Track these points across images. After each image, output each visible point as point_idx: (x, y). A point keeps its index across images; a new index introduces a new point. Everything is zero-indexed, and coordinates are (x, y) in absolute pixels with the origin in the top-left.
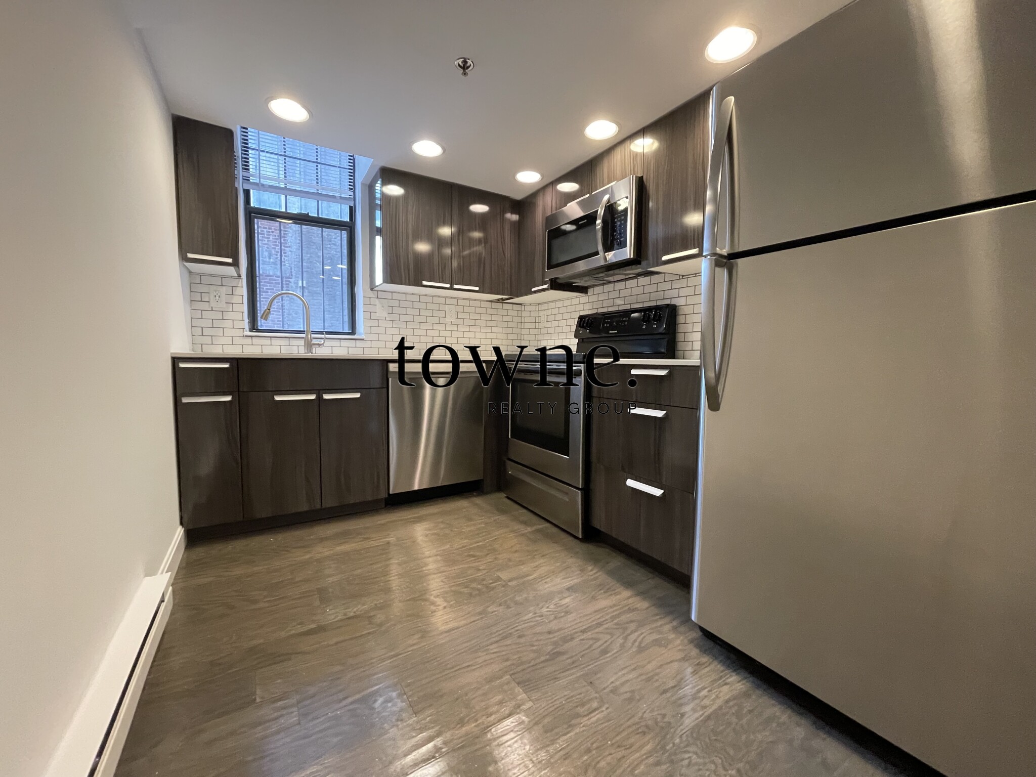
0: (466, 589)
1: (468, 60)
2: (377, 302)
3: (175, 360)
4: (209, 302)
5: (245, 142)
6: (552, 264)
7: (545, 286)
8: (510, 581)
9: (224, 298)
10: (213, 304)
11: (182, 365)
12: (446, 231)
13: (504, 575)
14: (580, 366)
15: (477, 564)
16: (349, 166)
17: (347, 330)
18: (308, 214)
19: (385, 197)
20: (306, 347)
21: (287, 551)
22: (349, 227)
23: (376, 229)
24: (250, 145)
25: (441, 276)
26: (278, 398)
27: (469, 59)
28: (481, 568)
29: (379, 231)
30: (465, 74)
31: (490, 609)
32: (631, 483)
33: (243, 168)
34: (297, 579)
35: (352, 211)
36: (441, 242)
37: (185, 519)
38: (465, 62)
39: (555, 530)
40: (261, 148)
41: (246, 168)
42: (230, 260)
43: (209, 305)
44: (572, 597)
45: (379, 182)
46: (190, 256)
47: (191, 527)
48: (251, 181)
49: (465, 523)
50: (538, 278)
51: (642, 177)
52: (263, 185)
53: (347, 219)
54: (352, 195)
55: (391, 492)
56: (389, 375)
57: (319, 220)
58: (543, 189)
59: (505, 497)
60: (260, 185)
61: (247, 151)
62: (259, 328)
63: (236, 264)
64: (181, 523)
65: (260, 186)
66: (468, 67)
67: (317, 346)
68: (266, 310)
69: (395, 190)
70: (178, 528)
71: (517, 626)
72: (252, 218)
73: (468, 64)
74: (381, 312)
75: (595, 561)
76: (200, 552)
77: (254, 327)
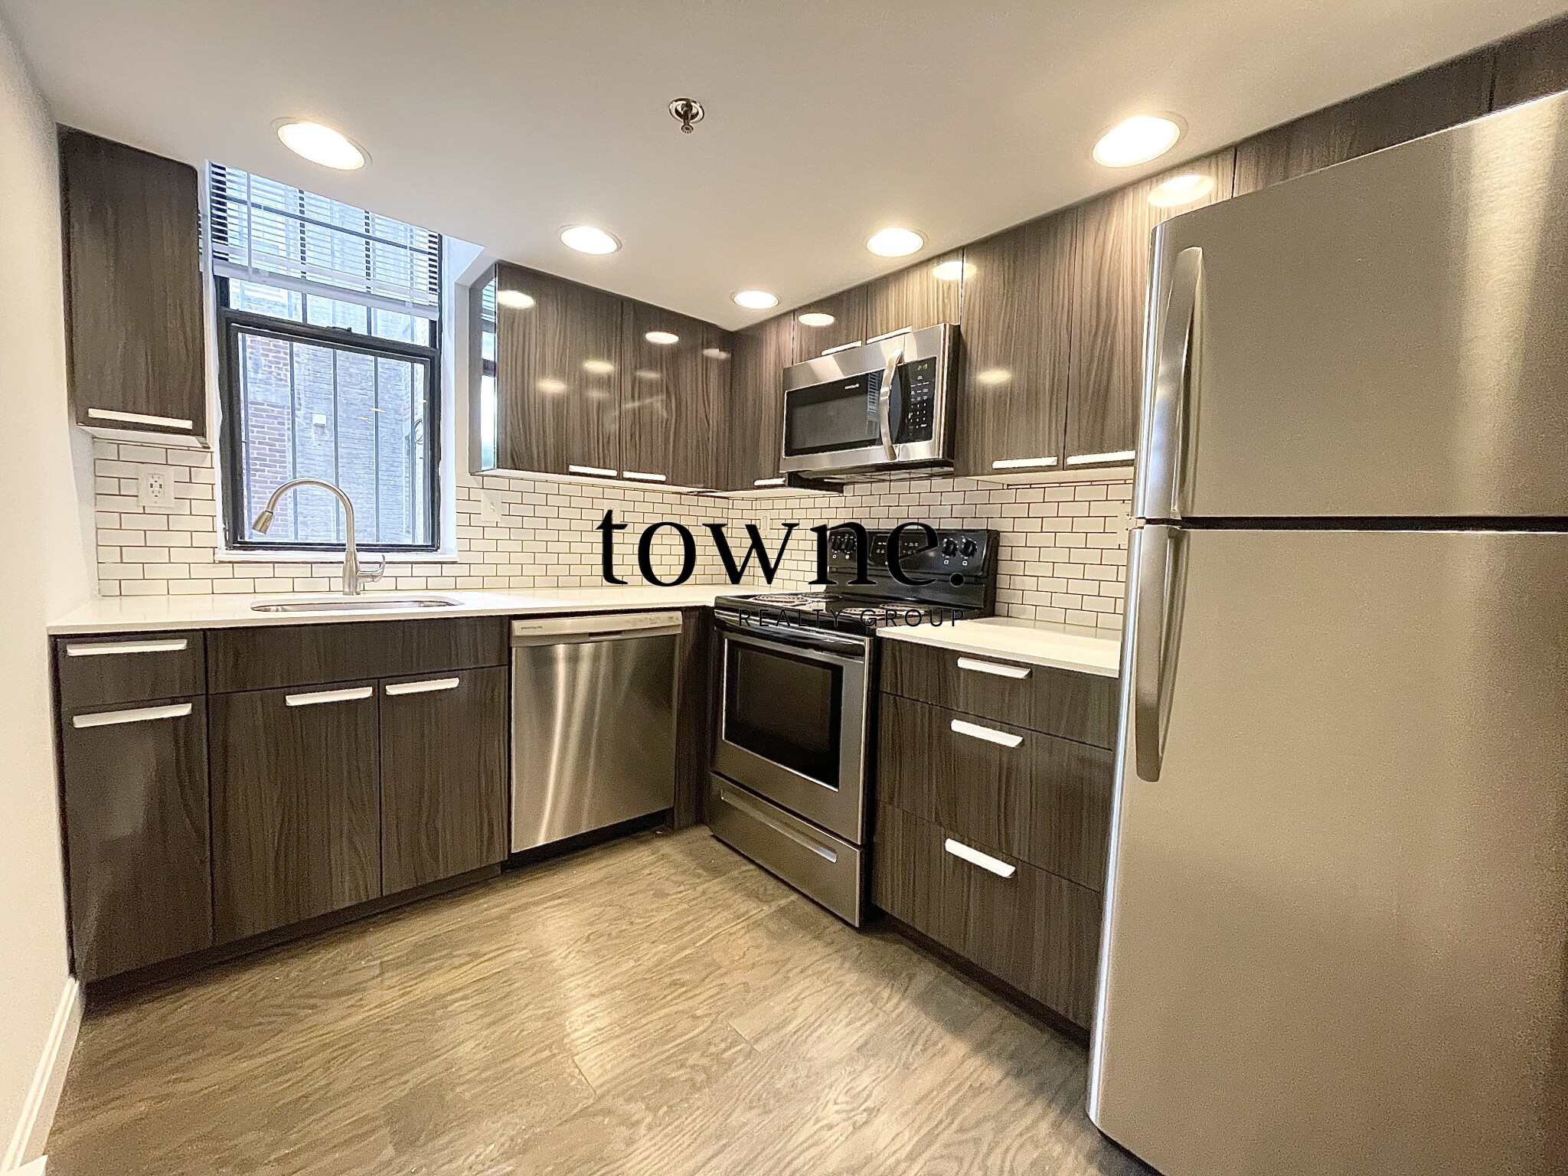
0: (681, 1072)
1: (693, 104)
2: (482, 495)
3: (58, 643)
4: (137, 496)
5: (219, 187)
6: (793, 448)
7: (780, 481)
8: (757, 1041)
9: (171, 491)
10: (147, 500)
11: (74, 651)
12: (599, 367)
13: (745, 1027)
14: (862, 641)
15: (690, 1003)
16: (430, 247)
17: (420, 541)
18: (349, 330)
19: (502, 311)
20: (347, 580)
21: (313, 1007)
22: (430, 358)
23: (482, 363)
24: (229, 193)
25: (601, 456)
26: (293, 701)
27: (695, 102)
28: (699, 1013)
29: (488, 368)
30: (687, 128)
31: (733, 1121)
32: (953, 847)
33: (214, 236)
34: (339, 1086)
35: (435, 329)
36: (586, 381)
37: (80, 962)
38: (688, 106)
39: (810, 908)
40: (254, 199)
41: (221, 235)
42: (187, 424)
43: (138, 501)
44: (872, 1069)
45: (492, 283)
46: (94, 413)
47: (93, 978)
48: (230, 260)
49: (653, 902)
50: (767, 466)
51: (959, 326)
52: (256, 271)
53: (422, 340)
54: (437, 301)
55: (513, 851)
56: (514, 644)
57: (371, 343)
58: (778, 319)
59: (712, 836)
60: (250, 270)
61: (224, 204)
62: (247, 539)
63: (199, 430)
64: (73, 971)
65: (251, 273)
66: (693, 117)
67: (369, 579)
68: (263, 513)
69: (519, 300)
70: (64, 985)
71: (790, 1163)
72: (232, 332)
73: (694, 111)
74: (488, 512)
75: (890, 974)
76: (117, 1025)
77: (236, 538)
